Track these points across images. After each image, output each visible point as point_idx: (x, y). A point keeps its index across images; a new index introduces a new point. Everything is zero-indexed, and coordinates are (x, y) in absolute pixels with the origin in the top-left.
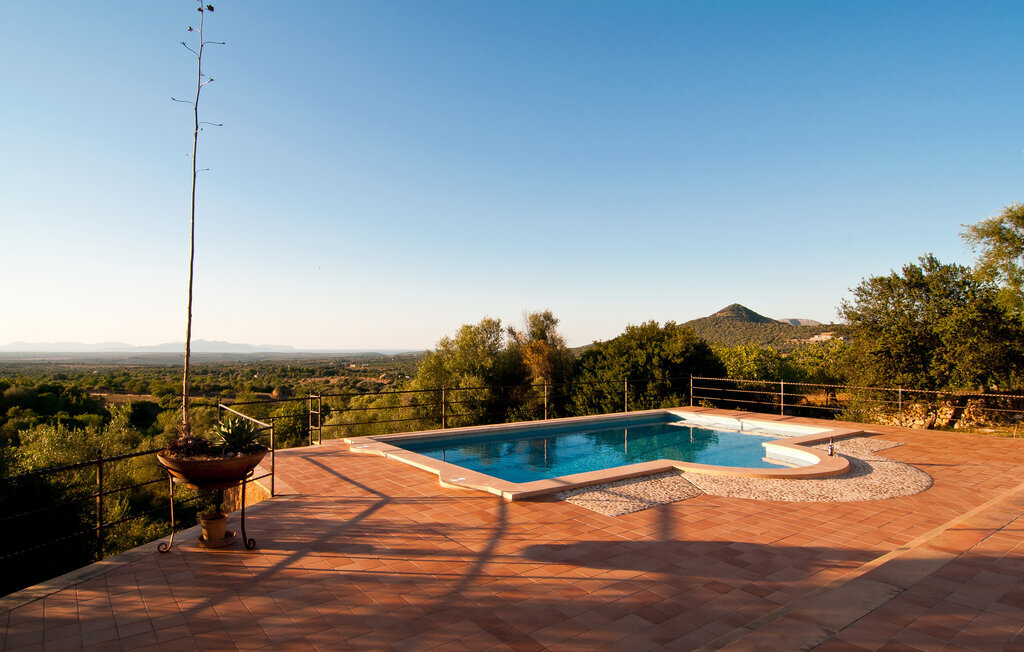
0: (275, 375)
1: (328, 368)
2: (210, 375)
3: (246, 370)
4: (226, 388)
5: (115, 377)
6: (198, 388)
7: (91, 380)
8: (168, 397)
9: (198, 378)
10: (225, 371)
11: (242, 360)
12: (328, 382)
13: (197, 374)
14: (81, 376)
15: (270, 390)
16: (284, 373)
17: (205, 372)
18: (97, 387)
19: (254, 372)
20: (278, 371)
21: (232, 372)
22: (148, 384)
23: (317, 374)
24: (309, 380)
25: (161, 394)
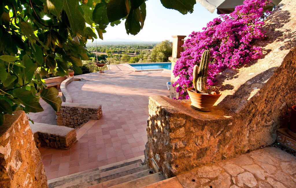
0: (136, 48)
1: (150, 46)
2: (120, 48)
3: (129, 47)
4: (123, 51)
5: (98, 48)
6: (117, 51)
7: (93, 49)
8: (109, 53)
9: (117, 48)
10: (124, 47)
11: (128, 44)
12: (150, 50)
13: (117, 47)
14: (90, 47)
15: (134, 52)
16: (139, 48)
17: (119, 47)
18: (94, 51)
19: (131, 47)
20: (137, 47)
21: (126, 47)
22: (105, 50)
23: (147, 48)
24: (145, 50)
25: (108, 53)
